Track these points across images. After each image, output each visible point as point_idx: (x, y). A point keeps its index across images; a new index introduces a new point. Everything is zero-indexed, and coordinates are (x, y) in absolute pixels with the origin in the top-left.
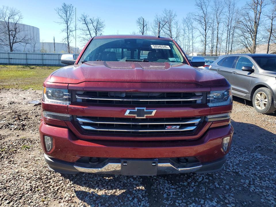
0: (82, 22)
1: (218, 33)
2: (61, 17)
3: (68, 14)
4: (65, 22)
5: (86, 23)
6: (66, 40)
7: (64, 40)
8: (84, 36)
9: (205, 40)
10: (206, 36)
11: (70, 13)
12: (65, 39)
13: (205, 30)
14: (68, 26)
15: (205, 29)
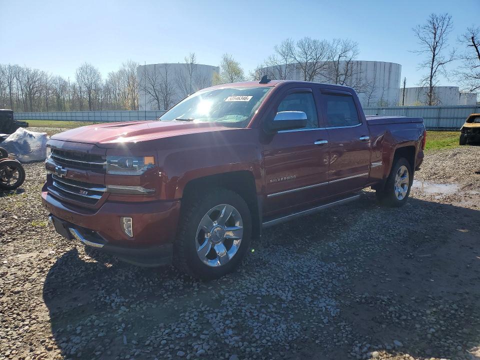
0: (465, 44)
2: (424, 40)
3: (439, 32)
4: (429, 49)
5: (476, 43)
6: (427, 81)
7: (424, 82)
8: (468, 71)
11: (443, 30)
12: (426, 79)
14: (434, 56)
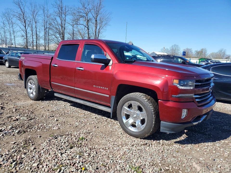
1: (36, 31)
9: (26, 35)
10: (26, 32)
13: (25, 27)
15: (24, 25)
